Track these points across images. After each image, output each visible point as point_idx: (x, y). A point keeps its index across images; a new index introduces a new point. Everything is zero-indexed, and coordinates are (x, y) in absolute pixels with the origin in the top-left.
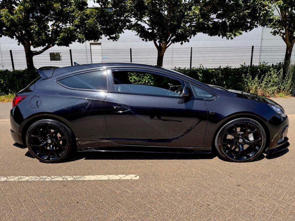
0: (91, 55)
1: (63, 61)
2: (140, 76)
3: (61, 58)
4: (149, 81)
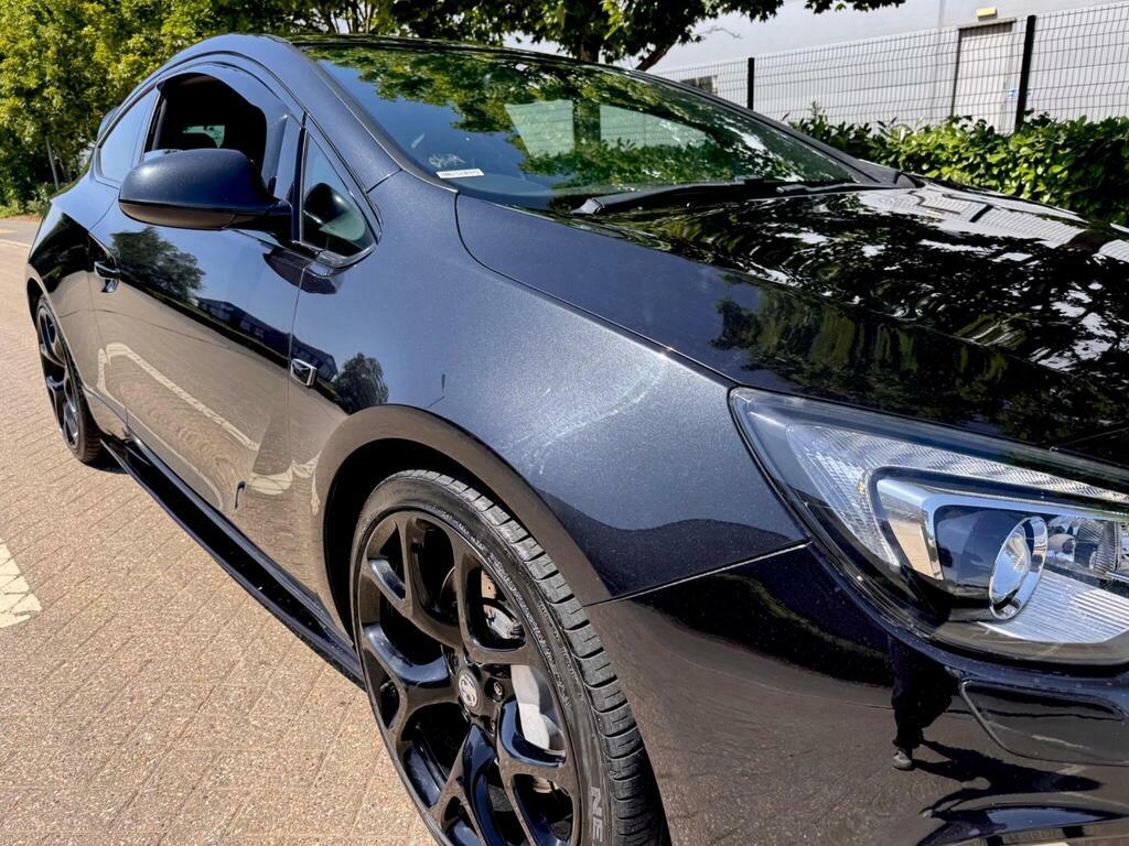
2: (990, 166)
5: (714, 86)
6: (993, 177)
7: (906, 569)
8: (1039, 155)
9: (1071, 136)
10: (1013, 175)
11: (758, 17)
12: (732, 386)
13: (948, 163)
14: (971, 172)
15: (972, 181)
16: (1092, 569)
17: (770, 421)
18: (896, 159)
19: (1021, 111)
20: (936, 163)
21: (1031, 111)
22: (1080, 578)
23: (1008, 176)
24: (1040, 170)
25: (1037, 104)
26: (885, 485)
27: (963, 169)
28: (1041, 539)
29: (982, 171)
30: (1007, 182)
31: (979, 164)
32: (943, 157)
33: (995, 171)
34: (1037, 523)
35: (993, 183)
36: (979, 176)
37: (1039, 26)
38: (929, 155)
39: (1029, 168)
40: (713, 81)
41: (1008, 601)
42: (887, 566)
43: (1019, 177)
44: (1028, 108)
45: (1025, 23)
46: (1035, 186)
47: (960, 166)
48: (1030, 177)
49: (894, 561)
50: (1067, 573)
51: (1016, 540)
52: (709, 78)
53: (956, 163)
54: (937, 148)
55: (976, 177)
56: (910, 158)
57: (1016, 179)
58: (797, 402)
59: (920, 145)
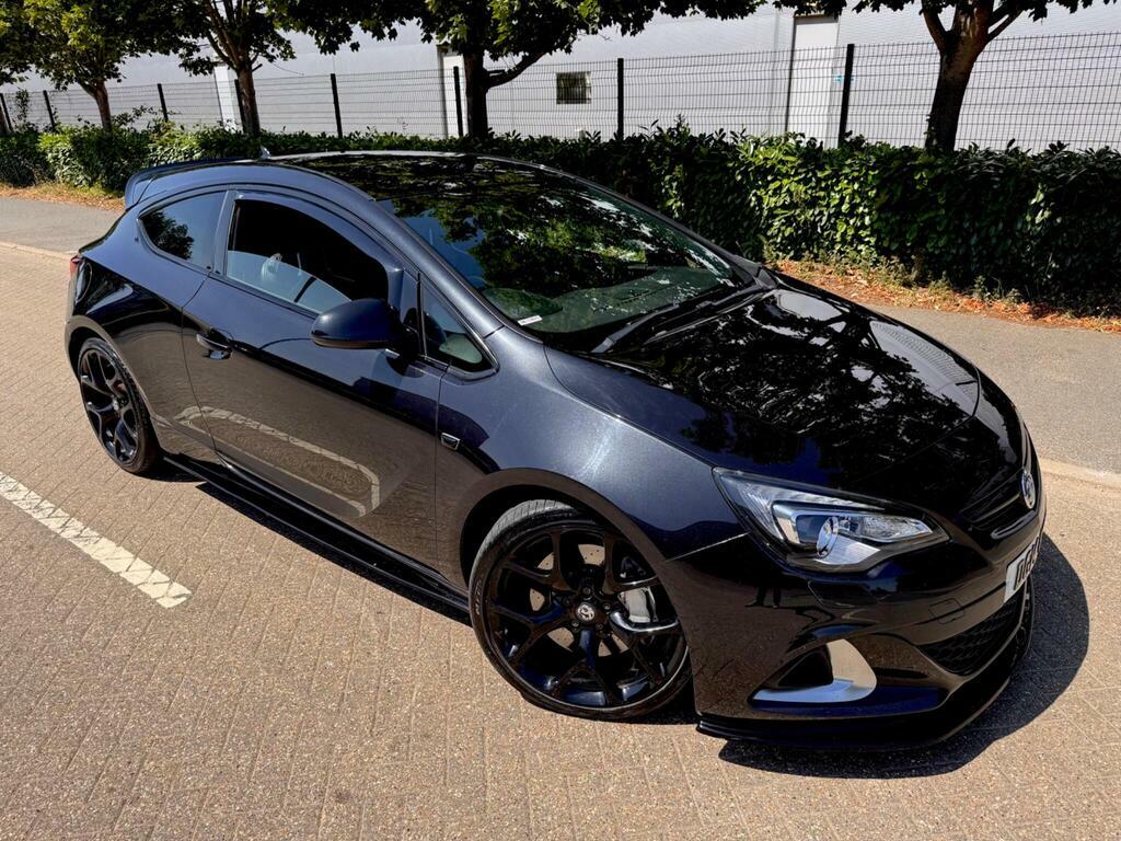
0: (791, 74)
1: (593, 104)
2: (819, 180)
3: (588, 95)
4: (854, 207)
5: (588, 82)
6: (822, 189)
7: (786, 540)
8: (856, 174)
9: (879, 159)
10: (837, 189)
11: (628, 33)
12: (714, 466)
13: (787, 175)
14: (805, 185)
15: (806, 192)
16: (858, 533)
17: (731, 482)
18: (746, 169)
19: (843, 134)
20: (778, 175)
21: (851, 133)
22: (851, 538)
23: (833, 189)
24: (856, 186)
25: (855, 128)
26: (776, 507)
27: (798, 182)
28: (836, 525)
29: (813, 184)
30: (833, 194)
31: (811, 178)
32: (784, 170)
33: (823, 185)
34: (835, 519)
35: (822, 194)
36: (811, 188)
37: (856, 52)
38: (773, 167)
39: (848, 184)
40: (587, 77)
41: (825, 549)
42: (779, 540)
43: (840, 191)
44: (848, 130)
45: (846, 50)
46: (852, 198)
47: (796, 179)
48: (849, 191)
49: (782, 538)
50: (848, 536)
51: (827, 524)
52: (583, 74)
53: (794, 176)
54: (779, 163)
55: (810, 188)
56: (758, 168)
57: (839, 192)
58: (739, 473)
59: (766, 159)
